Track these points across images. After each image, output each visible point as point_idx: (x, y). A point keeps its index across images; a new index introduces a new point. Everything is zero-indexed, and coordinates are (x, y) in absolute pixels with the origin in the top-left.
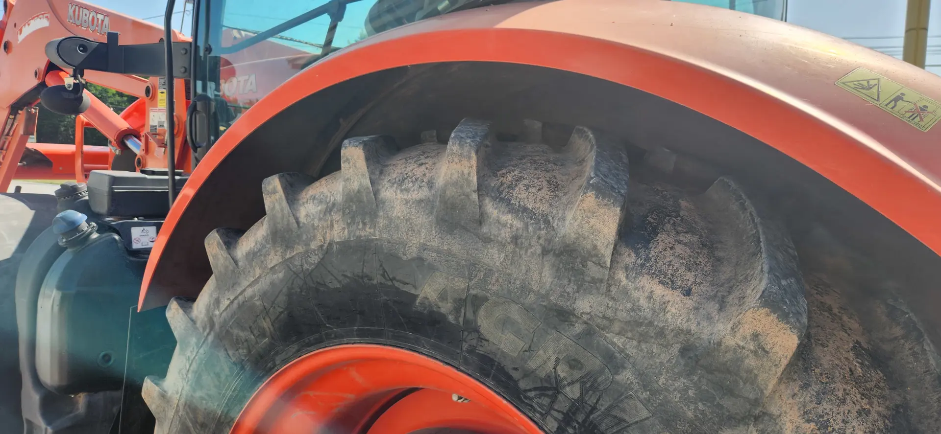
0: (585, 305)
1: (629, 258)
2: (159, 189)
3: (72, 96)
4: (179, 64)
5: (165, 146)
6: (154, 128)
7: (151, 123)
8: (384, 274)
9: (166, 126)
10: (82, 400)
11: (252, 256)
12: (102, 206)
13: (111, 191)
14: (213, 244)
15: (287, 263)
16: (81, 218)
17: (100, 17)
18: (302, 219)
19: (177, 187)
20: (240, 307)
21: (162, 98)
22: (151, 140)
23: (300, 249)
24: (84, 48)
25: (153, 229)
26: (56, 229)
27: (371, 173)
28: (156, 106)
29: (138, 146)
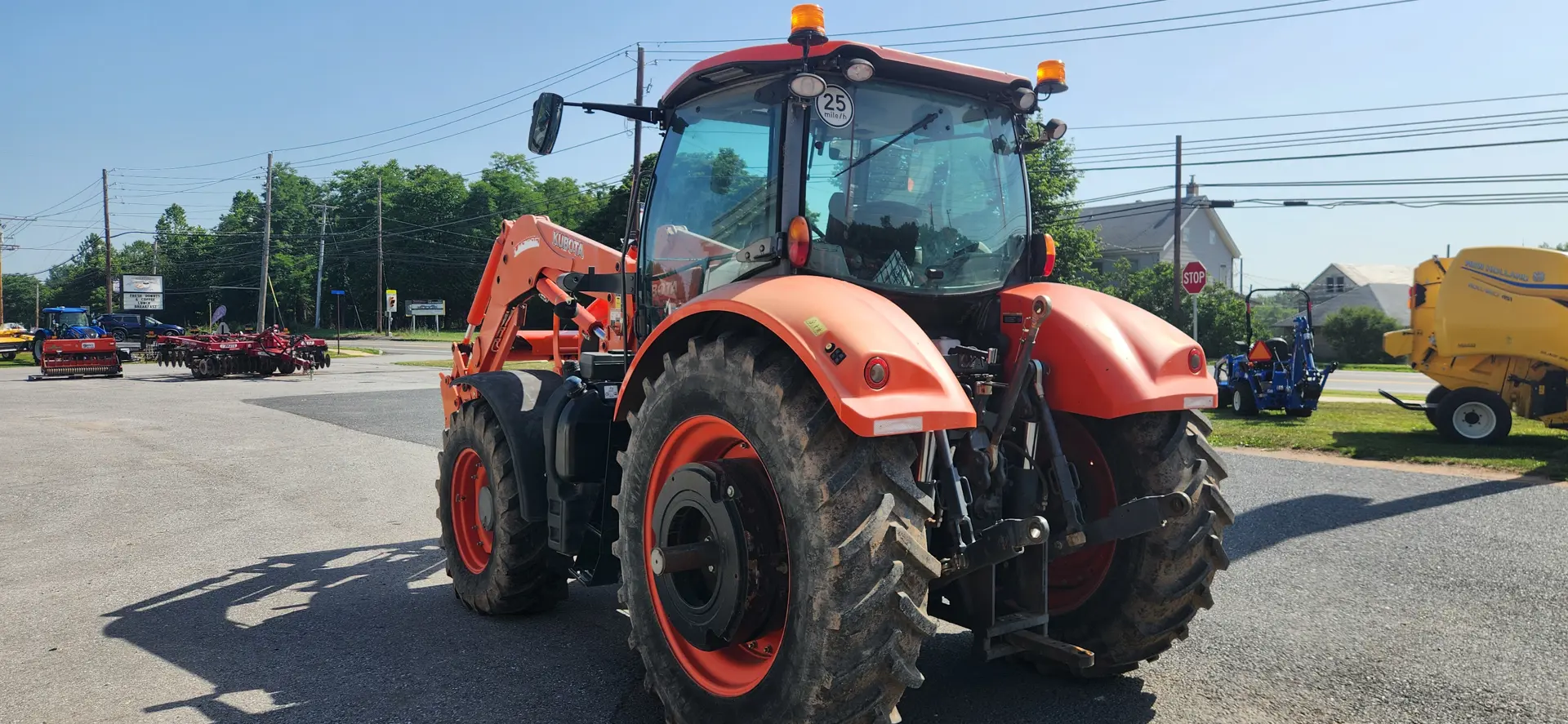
0: (748, 390)
1: (758, 375)
2: (618, 363)
3: (570, 308)
4: (630, 285)
5: (621, 334)
6: (613, 322)
7: (612, 319)
8: (701, 388)
9: (622, 321)
10: (579, 487)
11: (659, 387)
12: (589, 374)
13: (594, 366)
14: (646, 384)
15: (671, 388)
16: (578, 380)
17: (577, 244)
18: (677, 370)
19: (629, 360)
20: (656, 408)
21: (618, 300)
22: (612, 330)
23: (676, 382)
24: (577, 279)
25: (615, 387)
26: (566, 387)
27: (697, 351)
28: (614, 307)
29: (603, 335)
